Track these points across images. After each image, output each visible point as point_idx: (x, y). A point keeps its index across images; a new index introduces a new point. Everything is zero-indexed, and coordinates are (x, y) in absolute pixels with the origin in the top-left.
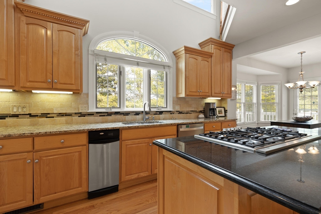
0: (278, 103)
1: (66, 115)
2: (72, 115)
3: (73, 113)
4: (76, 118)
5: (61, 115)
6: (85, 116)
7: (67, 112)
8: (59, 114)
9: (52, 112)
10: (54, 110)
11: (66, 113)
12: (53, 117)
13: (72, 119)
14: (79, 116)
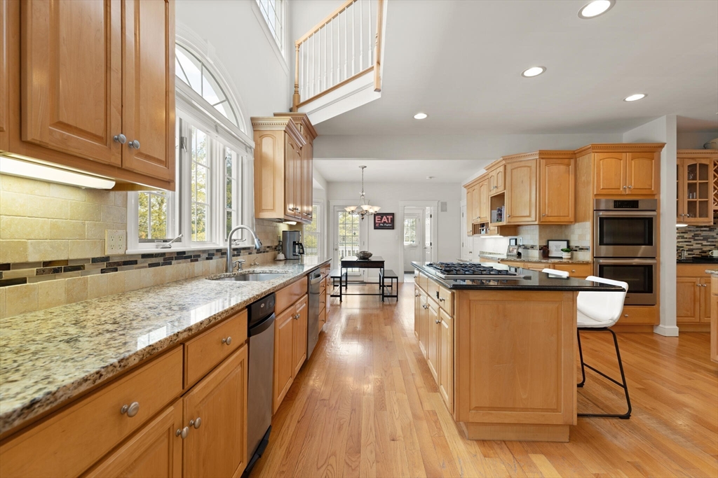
0: (321, 233)
1: (66, 270)
2: (83, 266)
3: (87, 260)
4: (94, 277)
5: (52, 268)
6: (116, 270)
7: (71, 258)
8: (46, 264)
9: (22, 260)
10: (30, 249)
11: (67, 261)
12: (23, 281)
13: (85, 282)
14: (103, 271)
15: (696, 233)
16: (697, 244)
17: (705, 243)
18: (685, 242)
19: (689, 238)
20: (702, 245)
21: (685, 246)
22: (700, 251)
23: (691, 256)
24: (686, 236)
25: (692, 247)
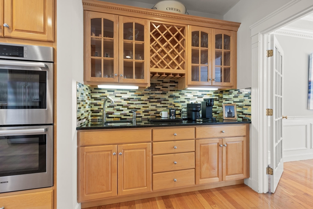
15: (151, 95)
16: (152, 105)
17: (159, 105)
18: (142, 104)
19: (145, 100)
20: (157, 107)
21: (142, 108)
22: (155, 112)
23: (146, 117)
24: (142, 98)
25: (147, 109)
